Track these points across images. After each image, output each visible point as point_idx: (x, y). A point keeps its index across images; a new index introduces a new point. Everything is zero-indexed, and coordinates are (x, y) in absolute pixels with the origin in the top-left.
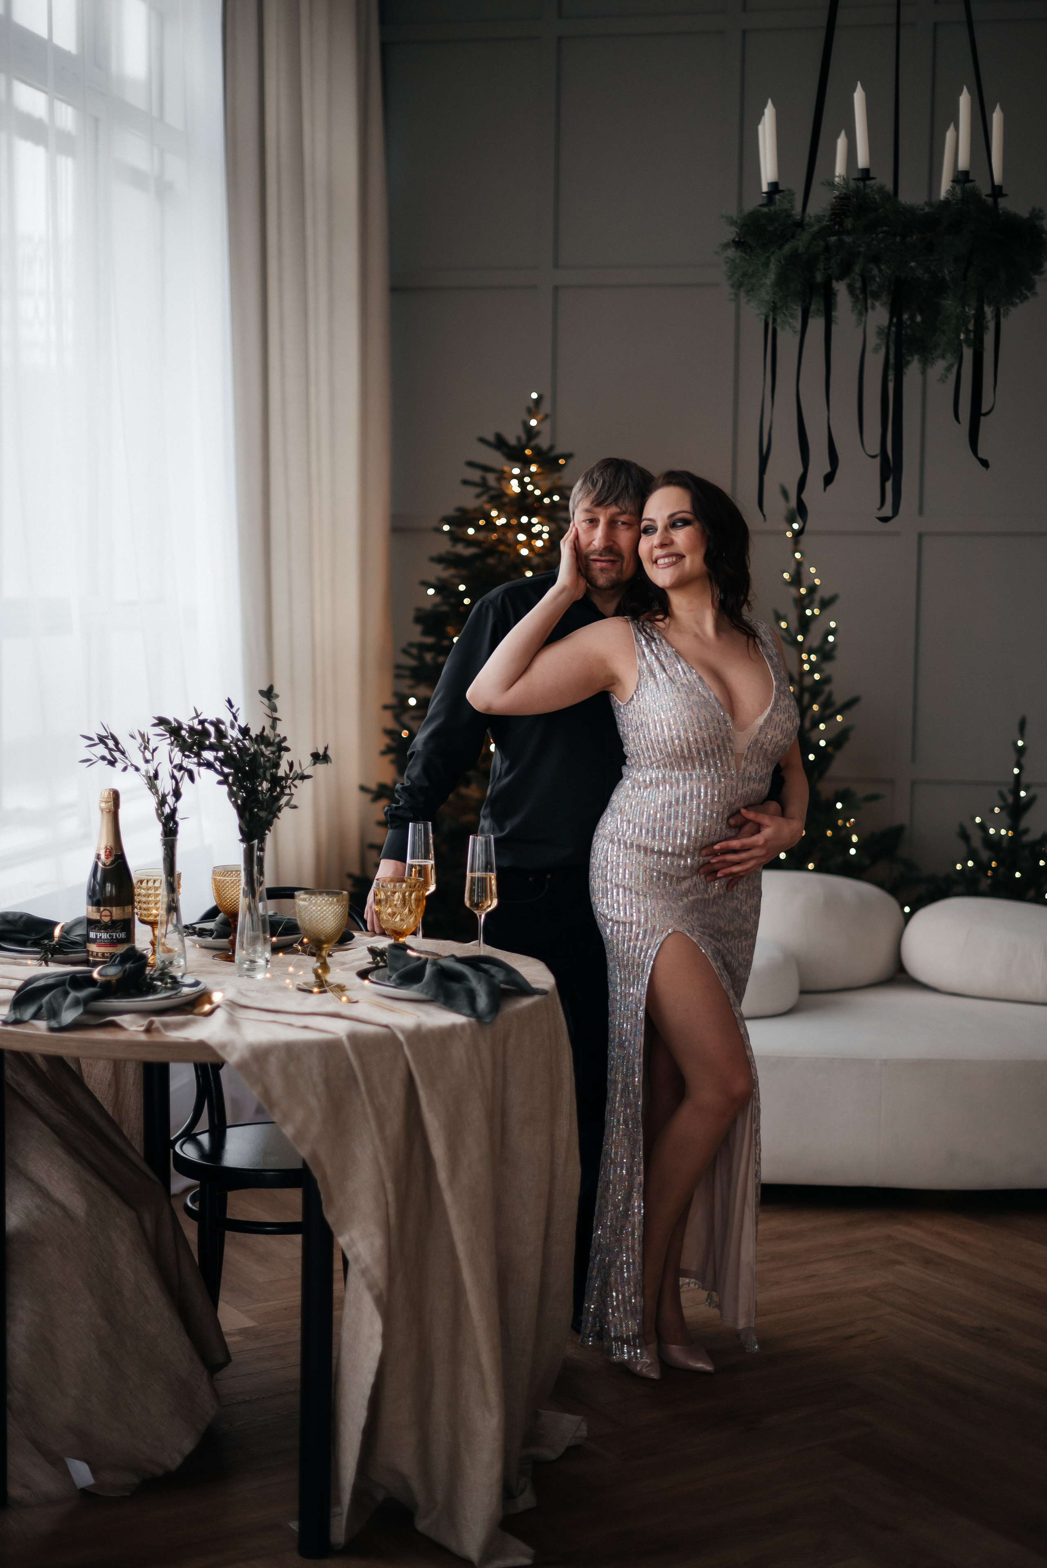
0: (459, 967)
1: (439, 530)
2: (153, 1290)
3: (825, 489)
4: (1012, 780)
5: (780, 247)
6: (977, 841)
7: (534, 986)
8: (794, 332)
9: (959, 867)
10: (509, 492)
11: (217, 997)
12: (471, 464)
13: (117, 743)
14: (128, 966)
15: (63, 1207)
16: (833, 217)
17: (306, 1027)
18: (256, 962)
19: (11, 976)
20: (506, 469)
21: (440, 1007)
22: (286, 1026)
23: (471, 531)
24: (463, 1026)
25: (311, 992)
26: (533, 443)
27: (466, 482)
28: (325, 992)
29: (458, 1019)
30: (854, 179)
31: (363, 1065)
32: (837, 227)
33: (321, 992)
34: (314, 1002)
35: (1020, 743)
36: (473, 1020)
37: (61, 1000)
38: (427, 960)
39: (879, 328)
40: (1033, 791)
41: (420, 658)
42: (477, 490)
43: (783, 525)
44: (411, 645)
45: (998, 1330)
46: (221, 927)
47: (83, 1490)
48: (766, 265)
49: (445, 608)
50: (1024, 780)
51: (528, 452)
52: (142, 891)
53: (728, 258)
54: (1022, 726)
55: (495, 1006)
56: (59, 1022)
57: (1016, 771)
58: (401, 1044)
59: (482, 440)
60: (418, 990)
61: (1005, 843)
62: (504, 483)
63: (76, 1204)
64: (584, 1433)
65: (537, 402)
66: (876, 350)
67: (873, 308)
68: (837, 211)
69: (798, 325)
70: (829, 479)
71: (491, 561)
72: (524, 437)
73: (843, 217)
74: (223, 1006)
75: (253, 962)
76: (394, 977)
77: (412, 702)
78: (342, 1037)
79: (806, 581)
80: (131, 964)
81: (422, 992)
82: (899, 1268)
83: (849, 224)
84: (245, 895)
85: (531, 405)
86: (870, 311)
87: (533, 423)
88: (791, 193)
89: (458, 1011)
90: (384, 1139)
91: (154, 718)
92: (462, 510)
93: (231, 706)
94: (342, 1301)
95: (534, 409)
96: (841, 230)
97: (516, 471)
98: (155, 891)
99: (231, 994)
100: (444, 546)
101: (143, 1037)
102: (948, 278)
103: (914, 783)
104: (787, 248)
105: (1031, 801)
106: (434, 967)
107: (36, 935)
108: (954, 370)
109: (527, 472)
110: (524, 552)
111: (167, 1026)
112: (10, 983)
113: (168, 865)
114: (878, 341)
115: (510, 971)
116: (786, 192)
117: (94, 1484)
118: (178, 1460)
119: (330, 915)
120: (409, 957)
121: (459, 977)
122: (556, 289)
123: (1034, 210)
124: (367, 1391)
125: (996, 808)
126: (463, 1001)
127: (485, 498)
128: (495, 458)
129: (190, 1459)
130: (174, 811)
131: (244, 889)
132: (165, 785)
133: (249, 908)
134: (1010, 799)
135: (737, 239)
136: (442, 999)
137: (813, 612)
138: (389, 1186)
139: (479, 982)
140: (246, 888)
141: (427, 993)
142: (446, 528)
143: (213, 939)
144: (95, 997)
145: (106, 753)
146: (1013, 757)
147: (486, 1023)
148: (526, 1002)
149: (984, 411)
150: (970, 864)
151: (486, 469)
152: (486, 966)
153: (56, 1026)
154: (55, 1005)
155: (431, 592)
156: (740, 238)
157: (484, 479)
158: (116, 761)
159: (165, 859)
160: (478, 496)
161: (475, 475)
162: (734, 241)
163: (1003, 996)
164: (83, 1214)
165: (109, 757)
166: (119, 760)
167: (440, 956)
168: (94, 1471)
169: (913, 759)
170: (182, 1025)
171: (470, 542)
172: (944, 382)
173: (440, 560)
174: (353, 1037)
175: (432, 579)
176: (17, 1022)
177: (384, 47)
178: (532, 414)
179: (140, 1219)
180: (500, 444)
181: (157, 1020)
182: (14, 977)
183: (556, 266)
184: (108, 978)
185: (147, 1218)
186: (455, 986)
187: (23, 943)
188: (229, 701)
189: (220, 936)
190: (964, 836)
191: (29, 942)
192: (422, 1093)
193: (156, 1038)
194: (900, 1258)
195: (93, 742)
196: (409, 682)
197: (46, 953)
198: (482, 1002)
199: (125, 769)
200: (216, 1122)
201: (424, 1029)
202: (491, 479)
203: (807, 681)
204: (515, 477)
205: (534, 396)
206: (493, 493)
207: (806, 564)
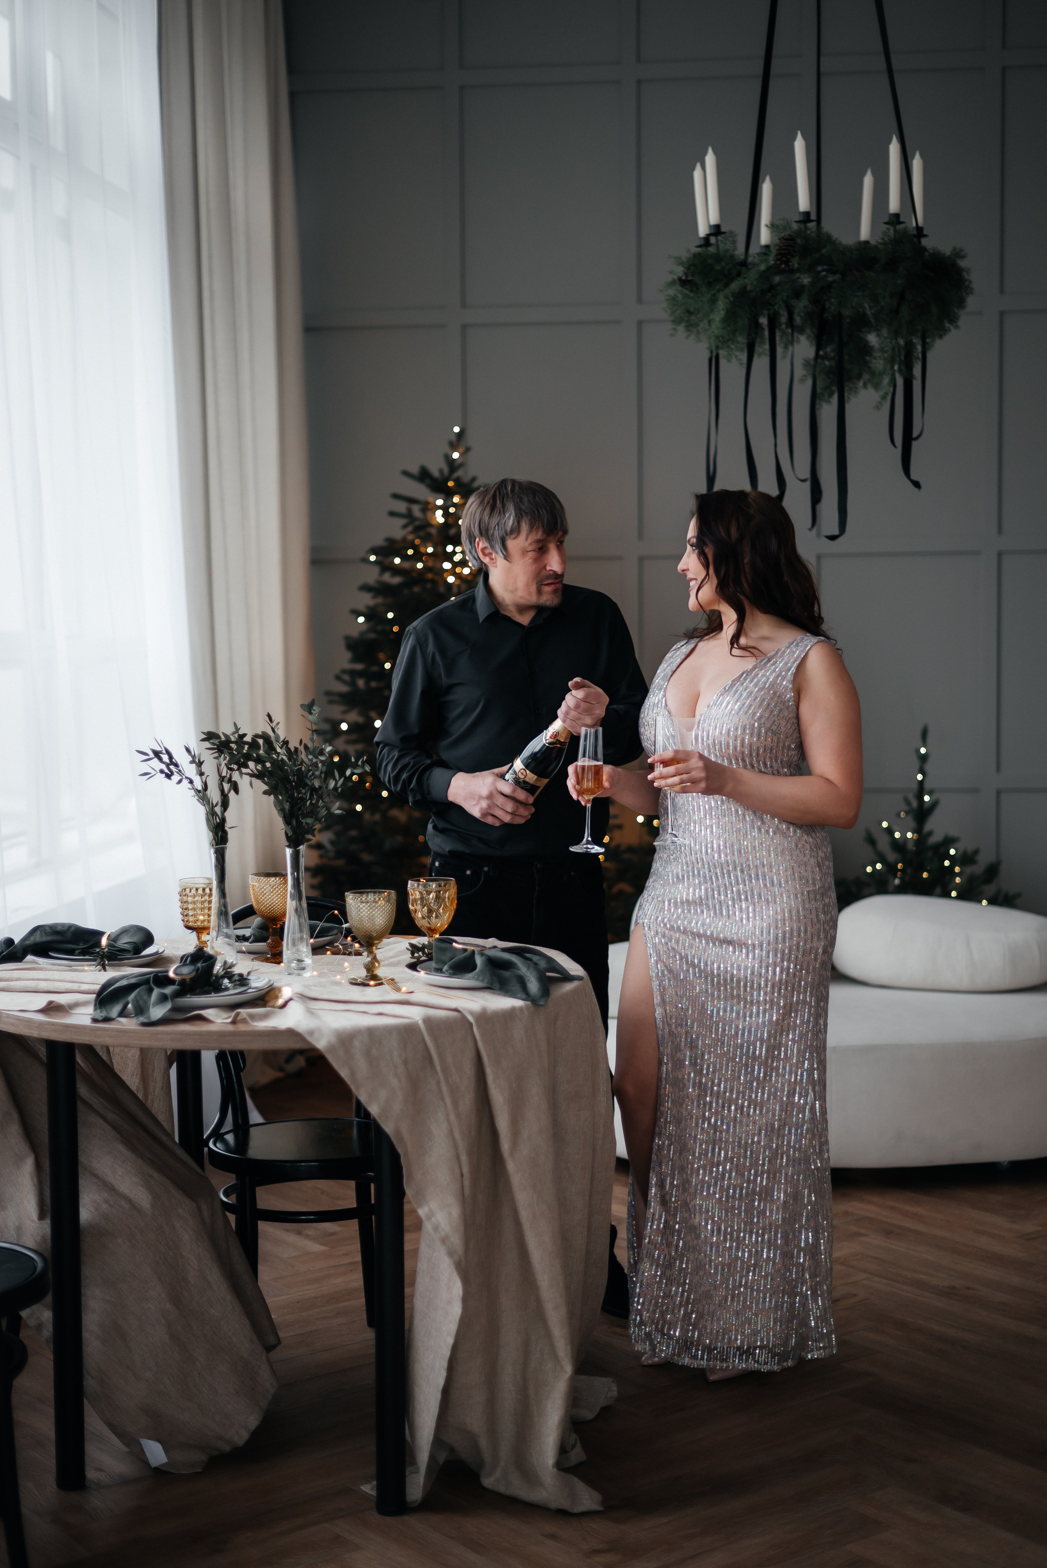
0: (507, 956)
1: (366, 560)
2: (214, 1275)
4: (915, 786)
5: (727, 285)
6: (884, 845)
7: (572, 973)
8: (741, 364)
9: (869, 869)
10: (433, 522)
11: (286, 993)
12: (396, 496)
13: (171, 757)
14: (199, 965)
15: (129, 1201)
16: (779, 256)
17: (380, 1014)
18: (303, 961)
19: (79, 980)
20: (430, 499)
21: (499, 994)
22: (360, 1014)
23: (397, 561)
24: (521, 1009)
25: (368, 985)
26: (455, 475)
27: (392, 514)
28: (381, 984)
29: (518, 1003)
30: (796, 222)
31: (438, 1047)
32: (783, 266)
33: (376, 985)
34: (372, 993)
35: (923, 750)
36: (529, 1003)
37: (145, 997)
38: (473, 952)
39: (805, 360)
40: (936, 796)
41: (353, 684)
42: (403, 521)
44: (344, 671)
45: (969, 1288)
46: (258, 932)
47: (156, 1469)
48: (713, 301)
49: (372, 636)
50: (927, 786)
51: (451, 484)
52: (189, 898)
53: (669, 295)
54: (924, 735)
55: (546, 992)
56: (149, 1017)
57: (920, 777)
58: (471, 1024)
59: (406, 473)
60: (474, 978)
61: (911, 847)
62: (429, 514)
63: (141, 1196)
64: (615, 1394)
65: (460, 435)
66: (802, 380)
67: (798, 342)
68: (783, 252)
69: (744, 357)
71: (416, 589)
72: (446, 470)
73: (788, 257)
74: (295, 998)
75: (300, 961)
76: (445, 968)
77: (344, 726)
78: (418, 1021)
80: (202, 963)
81: (477, 979)
82: (862, 1239)
83: (795, 263)
84: (292, 898)
85: (454, 438)
86: (795, 343)
87: (456, 455)
88: (732, 234)
89: (513, 995)
90: (458, 1115)
91: (203, 733)
92: (391, 541)
93: (271, 720)
94: (414, 1273)
95: (457, 442)
96: (786, 269)
97: (440, 502)
98: (202, 898)
99: (299, 989)
100: (372, 576)
101: (231, 1028)
102: (869, 313)
104: (735, 286)
105: (934, 805)
106: (483, 957)
107: (84, 944)
108: (889, 398)
109: (449, 503)
110: (451, 579)
111: (253, 1017)
112: (80, 987)
113: (219, 871)
114: (804, 372)
115: (550, 960)
116: (727, 234)
117: (166, 1463)
118: (245, 1436)
119: (376, 913)
120: (456, 949)
121: (507, 965)
122: (464, 327)
123: (955, 249)
124: (446, 1352)
125: (902, 813)
126: (517, 988)
127: (410, 528)
128: (420, 491)
129: (256, 1435)
130: (223, 820)
131: (291, 892)
132: (214, 795)
133: (296, 910)
134: (915, 804)
135: (684, 278)
136: (497, 986)
138: (464, 1158)
139: (528, 969)
140: (293, 891)
141: (482, 981)
142: (373, 558)
143: (250, 943)
144: (178, 994)
145: (164, 767)
146: (916, 764)
147: (542, 1006)
148: (569, 987)
149: (915, 435)
150: (879, 866)
151: (412, 501)
152: (528, 955)
153: (146, 1021)
154: (141, 1003)
155: (361, 620)
156: (687, 277)
157: (409, 510)
158: (172, 773)
159: (216, 866)
160: (405, 527)
161: (401, 507)
162: (680, 279)
163: (929, 986)
164: (148, 1206)
165: (166, 771)
166: (175, 773)
167: (485, 947)
168: (166, 1450)
170: (265, 1017)
171: (396, 571)
172: (879, 409)
173: (366, 588)
174: (427, 1021)
175: (361, 607)
176: (107, 1020)
177: (292, 95)
178: (454, 448)
179: (199, 1209)
180: (424, 476)
181: (244, 1012)
182: (83, 981)
183: (464, 305)
184: (184, 977)
185: (204, 1208)
186: (507, 974)
187: (71, 952)
188: (269, 716)
189: (257, 940)
190: (871, 841)
191: (77, 952)
192: (489, 1071)
193: (242, 1027)
194: (863, 1231)
195: (147, 757)
196: (342, 708)
197: (102, 959)
198: (533, 986)
199: (180, 782)
200: (240, 1122)
201: (489, 1011)
202: (416, 510)
204: (440, 507)
205: (457, 429)
206: (417, 523)
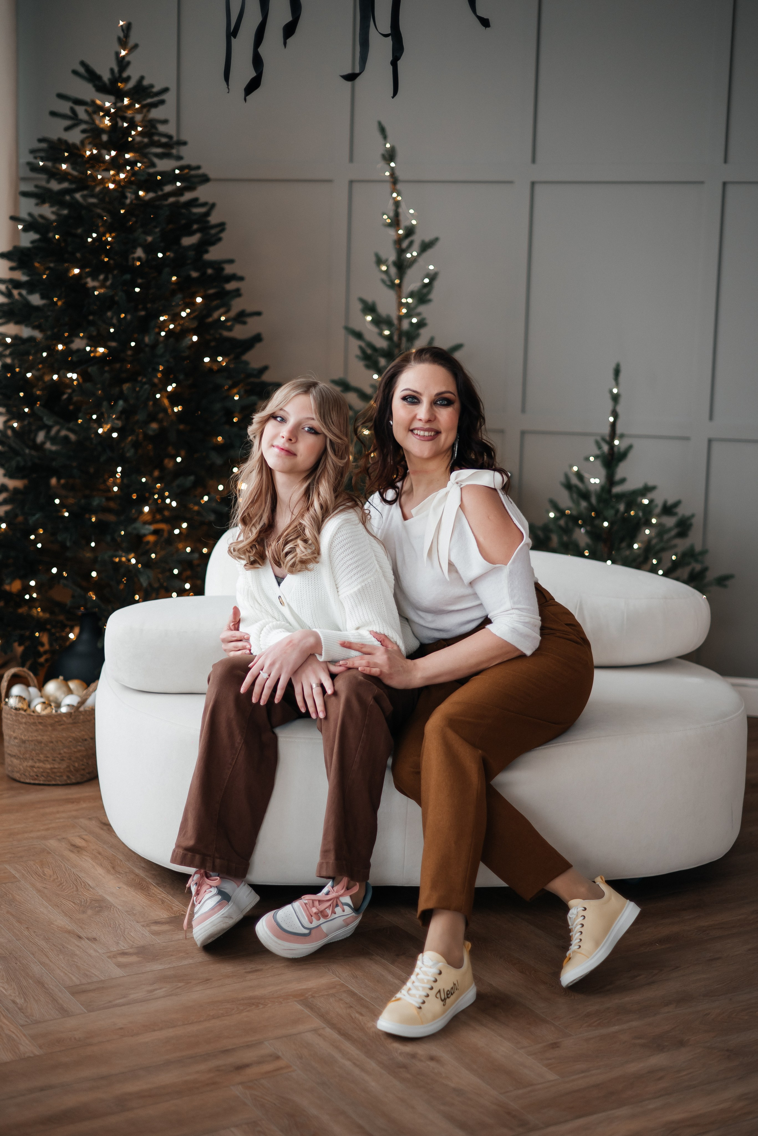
3: (285, 44)
4: (606, 428)
9: (552, 515)
10: (101, 126)
12: (58, 96)
20: (98, 100)
23: (65, 167)
26: (125, 74)
27: (53, 114)
35: (615, 391)
40: (628, 440)
42: (68, 123)
43: (381, 164)
50: (619, 428)
51: (120, 85)
54: (617, 373)
57: (611, 419)
59: (71, 72)
62: (96, 117)
65: (127, 30)
70: (289, 30)
71: (80, 196)
72: (113, 69)
79: (404, 223)
85: (120, 34)
87: (125, 53)
92: (56, 145)
95: (124, 37)
97: (109, 103)
100: (36, 181)
103: (523, 433)
105: (626, 450)
109: (119, 105)
125: (592, 457)
127: (77, 131)
128: (85, 90)
134: (606, 448)
137: (412, 255)
142: (39, 163)
146: (607, 404)
151: (76, 101)
155: (23, 226)
157: (73, 110)
160: (69, 129)
161: (63, 107)
169: (523, 410)
171: (63, 177)
175: (23, 213)
178: (124, 44)
180: (89, 74)
202: (82, 111)
203: (405, 325)
204: (108, 109)
205: (123, 23)
206: (86, 126)
207: (403, 206)
